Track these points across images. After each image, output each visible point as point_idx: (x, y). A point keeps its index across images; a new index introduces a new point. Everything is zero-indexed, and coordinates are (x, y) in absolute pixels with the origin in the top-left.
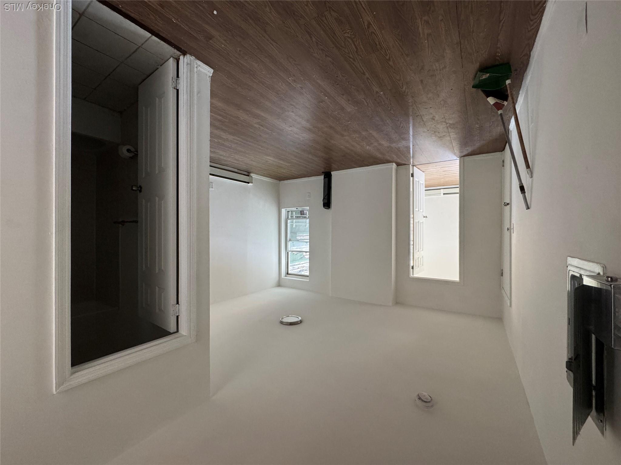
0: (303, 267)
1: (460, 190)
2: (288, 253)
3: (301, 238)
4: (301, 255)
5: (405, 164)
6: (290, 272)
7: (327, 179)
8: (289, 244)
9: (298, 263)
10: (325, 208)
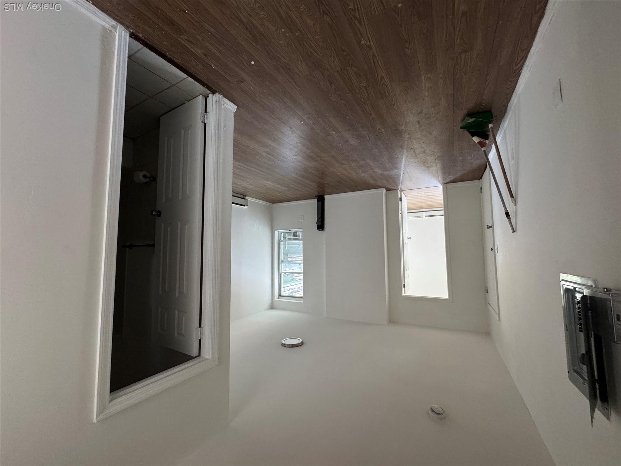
0: (294, 289)
1: (445, 213)
2: (280, 274)
3: (292, 259)
4: (292, 276)
5: (394, 190)
6: (282, 294)
7: (320, 202)
8: (282, 265)
9: (290, 284)
10: (319, 230)
